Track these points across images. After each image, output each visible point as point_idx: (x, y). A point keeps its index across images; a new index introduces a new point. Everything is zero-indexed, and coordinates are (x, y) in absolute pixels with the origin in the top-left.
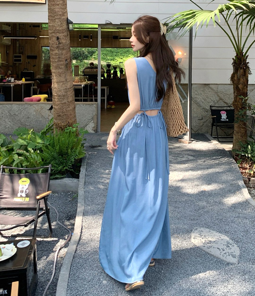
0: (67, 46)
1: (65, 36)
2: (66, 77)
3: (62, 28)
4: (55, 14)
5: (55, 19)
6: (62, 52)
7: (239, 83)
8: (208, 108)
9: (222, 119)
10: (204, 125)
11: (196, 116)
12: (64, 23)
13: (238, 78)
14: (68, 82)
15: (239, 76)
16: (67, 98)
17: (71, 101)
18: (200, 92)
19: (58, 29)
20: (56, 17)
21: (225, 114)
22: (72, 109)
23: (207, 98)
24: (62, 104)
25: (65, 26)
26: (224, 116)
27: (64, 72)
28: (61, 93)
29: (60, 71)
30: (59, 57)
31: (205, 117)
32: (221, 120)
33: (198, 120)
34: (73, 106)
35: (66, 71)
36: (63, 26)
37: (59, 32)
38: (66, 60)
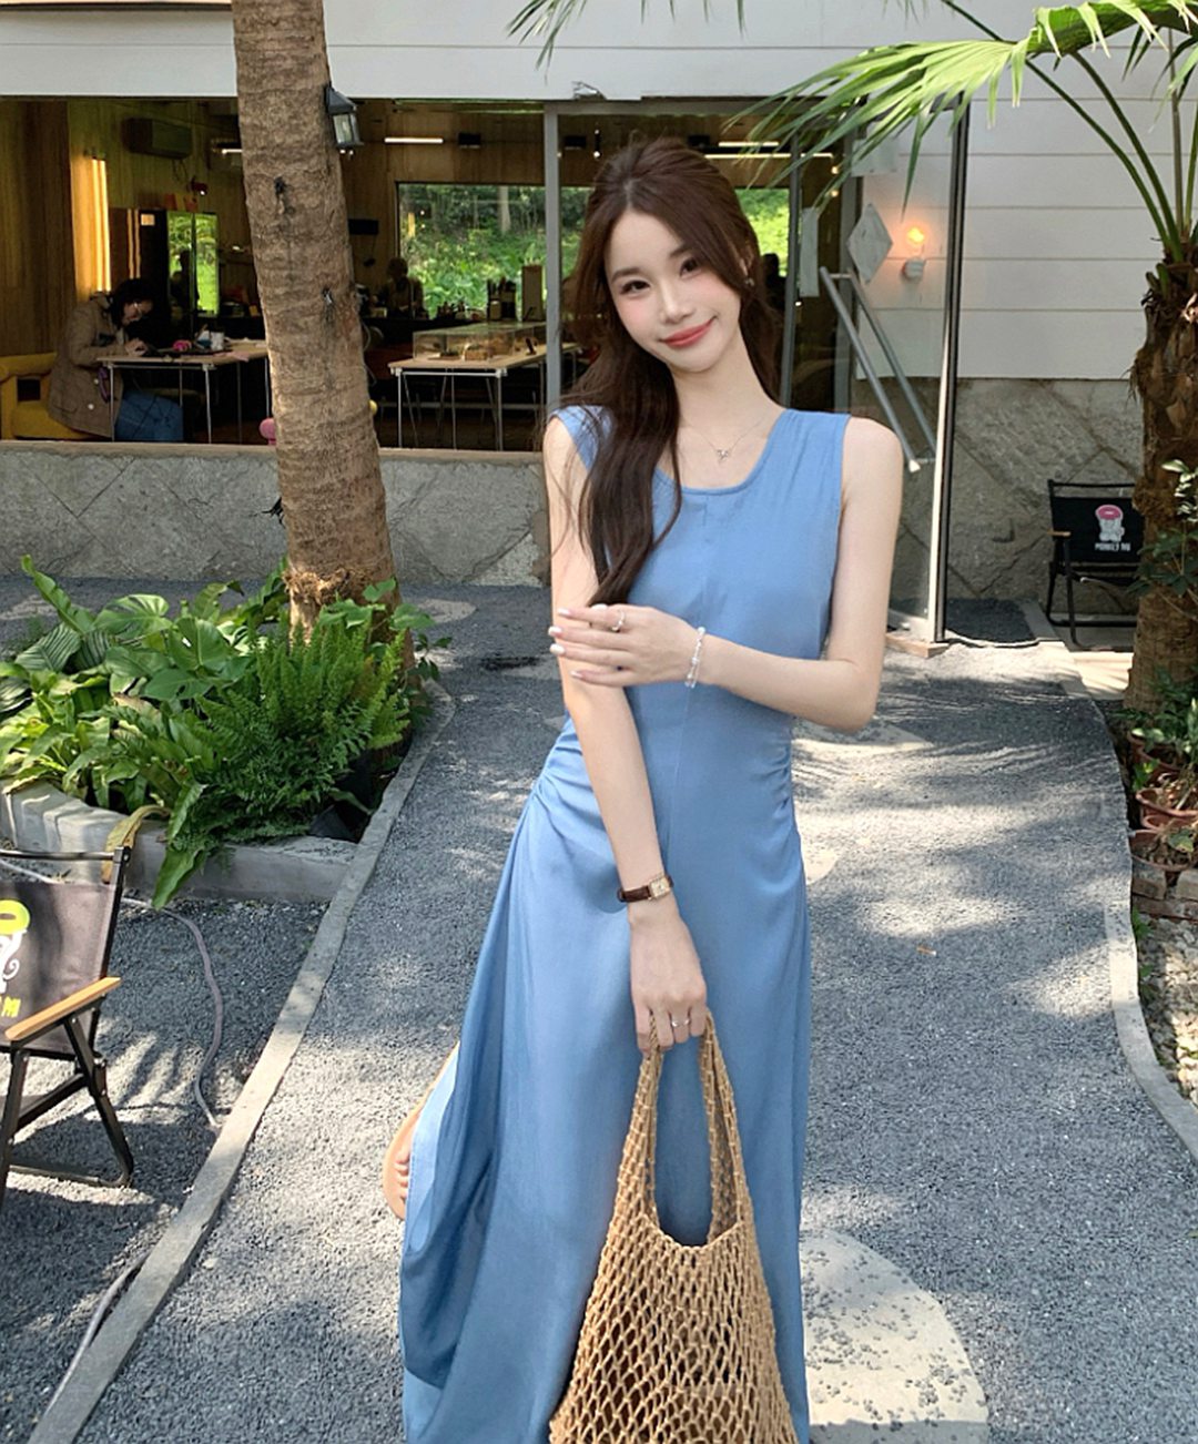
0: (328, 222)
1: (316, 176)
2: (326, 369)
3: (297, 137)
4: (263, 68)
5: (263, 96)
6: (304, 249)
7: (1167, 397)
8: (1041, 489)
9: (1099, 541)
10: (1020, 563)
11: (984, 523)
12: (306, 114)
13: (1165, 370)
14: (339, 392)
15: (1170, 361)
16: (339, 465)
17: (357, 480)
18: (1007, 417)
19: (278, 141)
20: (267, 85)
21: (1118, 522)
22: (363, 514)
23: (1038, 442)
24: (316, 492)
25: (313, 127)
26: (1111, 530)
27: (319, 344)
28: (307, 442)
29: (300, 340)
30: (290, 277)
31: (1026, 527)
32: (1097, 545)
33: (996, 540)
34: (369, 501)
35: (327, 342)
36: (305, 124)
37: (284, 157)
38: (326, 290)
